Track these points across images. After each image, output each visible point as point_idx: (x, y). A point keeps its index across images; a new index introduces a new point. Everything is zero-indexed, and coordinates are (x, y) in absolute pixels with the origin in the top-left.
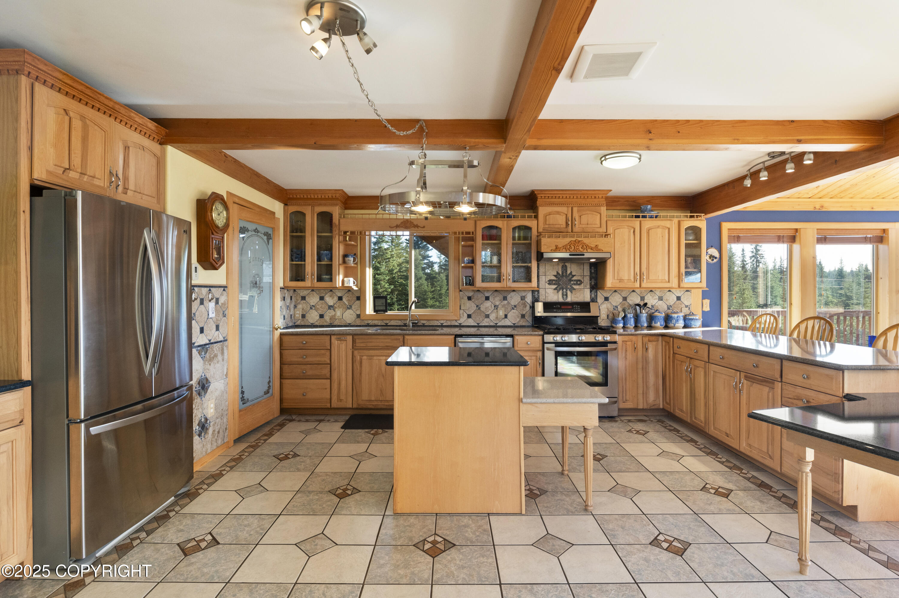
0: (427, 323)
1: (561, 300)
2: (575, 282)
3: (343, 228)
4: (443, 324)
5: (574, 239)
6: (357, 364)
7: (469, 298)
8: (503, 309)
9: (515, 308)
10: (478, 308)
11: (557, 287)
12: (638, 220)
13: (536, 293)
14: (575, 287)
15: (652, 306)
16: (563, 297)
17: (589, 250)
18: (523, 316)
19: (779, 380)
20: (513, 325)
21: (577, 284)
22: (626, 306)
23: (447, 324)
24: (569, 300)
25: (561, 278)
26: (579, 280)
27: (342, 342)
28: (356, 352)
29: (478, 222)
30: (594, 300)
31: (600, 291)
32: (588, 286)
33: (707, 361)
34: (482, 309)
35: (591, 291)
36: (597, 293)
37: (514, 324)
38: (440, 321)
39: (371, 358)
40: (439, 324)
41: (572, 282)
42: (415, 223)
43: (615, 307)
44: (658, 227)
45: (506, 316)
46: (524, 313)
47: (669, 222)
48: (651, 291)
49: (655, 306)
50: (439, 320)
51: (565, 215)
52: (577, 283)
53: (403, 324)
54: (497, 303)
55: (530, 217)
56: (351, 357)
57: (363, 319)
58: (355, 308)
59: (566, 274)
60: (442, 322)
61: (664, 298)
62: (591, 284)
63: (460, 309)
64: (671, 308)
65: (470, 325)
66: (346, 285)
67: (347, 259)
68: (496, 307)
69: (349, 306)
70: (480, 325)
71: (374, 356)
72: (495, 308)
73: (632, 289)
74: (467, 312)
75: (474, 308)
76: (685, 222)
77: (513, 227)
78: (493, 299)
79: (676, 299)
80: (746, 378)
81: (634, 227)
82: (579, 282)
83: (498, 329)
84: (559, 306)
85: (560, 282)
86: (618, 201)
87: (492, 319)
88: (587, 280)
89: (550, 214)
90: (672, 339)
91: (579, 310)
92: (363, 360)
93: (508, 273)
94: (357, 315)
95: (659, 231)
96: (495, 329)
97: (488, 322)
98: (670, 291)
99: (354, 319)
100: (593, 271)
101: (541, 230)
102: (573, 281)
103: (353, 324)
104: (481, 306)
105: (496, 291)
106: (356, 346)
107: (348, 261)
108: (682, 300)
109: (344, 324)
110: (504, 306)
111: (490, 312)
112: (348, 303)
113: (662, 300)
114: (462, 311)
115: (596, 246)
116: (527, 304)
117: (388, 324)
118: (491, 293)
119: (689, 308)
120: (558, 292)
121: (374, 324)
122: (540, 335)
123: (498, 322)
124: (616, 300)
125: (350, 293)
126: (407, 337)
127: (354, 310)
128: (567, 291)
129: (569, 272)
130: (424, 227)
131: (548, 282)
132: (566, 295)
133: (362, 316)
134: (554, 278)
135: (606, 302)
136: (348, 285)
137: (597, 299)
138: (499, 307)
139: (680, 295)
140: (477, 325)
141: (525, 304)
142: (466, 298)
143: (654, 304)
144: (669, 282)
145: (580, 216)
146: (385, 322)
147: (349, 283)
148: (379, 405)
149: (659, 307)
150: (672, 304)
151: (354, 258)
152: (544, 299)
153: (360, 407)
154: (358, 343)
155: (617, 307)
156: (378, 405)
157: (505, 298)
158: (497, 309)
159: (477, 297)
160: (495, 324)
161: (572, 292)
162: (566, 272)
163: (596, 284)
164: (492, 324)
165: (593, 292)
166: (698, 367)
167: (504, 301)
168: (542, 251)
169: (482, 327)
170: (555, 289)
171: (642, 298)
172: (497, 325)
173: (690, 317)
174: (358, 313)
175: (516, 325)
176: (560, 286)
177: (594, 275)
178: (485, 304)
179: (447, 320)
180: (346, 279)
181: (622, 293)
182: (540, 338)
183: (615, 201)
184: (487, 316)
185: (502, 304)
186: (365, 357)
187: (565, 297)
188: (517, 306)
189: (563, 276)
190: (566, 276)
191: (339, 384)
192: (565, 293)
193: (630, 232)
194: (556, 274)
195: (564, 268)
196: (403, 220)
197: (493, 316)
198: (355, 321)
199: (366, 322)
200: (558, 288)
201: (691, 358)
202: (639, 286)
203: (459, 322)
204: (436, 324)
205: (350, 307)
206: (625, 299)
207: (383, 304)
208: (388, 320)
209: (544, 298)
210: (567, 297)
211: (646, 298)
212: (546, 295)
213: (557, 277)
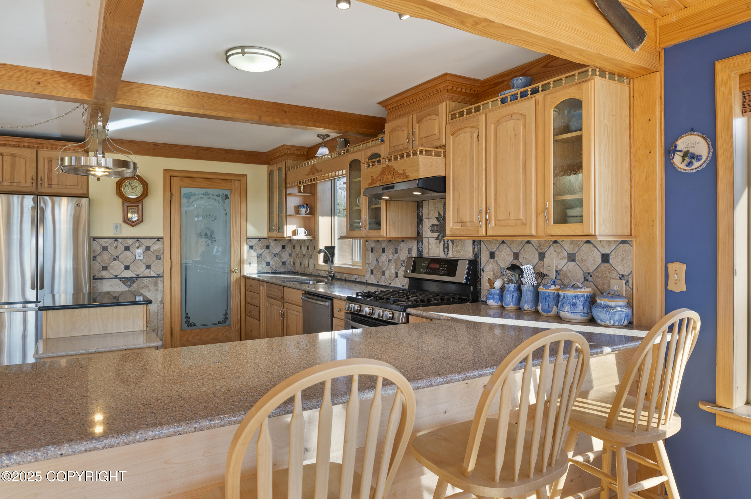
0: (347, 278)
1: (442, 254)
4: (356, 279)
6: (267, 311)
7: (372, 250)
8: (395, 265)
9: (404, 265)
10: (377, 262)
11: (439, 235)
12: (483, 114)
13: (420, 244)
15: (557, 272)
16: (444, 251)
23: (359, 280)
24: (451, 255)
25: (442, 222)
28: (267, 299)
29: (347, 157)
30: (477, 257)
31: (485, 241)
34: (380, 263)
36: (481, 244)
37: (403, 286)
38: (354, 276)
42: (317, 168)
43: (503, 270)
44: (511, 117)
45: (396, 275)
48: (556, 242)
49: (561, 272)
54: (391, 257)
56: (266, 302)
57: (317, 269)
60: (356, 277)
63: (366, 262)
64: (590, 279)
65: (372, 282)
68: (390, 262)
70: (379, 283)
73: (526, 239)
74: (370, 267)
78: (387, 251)
79: (599, 260)
81: (478, 127)
84: (427, 265)
85: (441, 228)
86: (502, 82)
87: (387, 278)
89: (394, 132)
97: (384, 281)
98: (588, 242)
104: (379, 260)
107: (301, 212)
108: (611, 261)
109: (309, 273)
110: (395, 261)
111: (385, 268)
112: (311, 252)
113: (573, 260)
114: (367, 266)
118: (386, 243)
119: (628, 281)
120: (440, 243)
123: (391, 282)
124: (505, 256)
127: (313, 260)
128: (448, 241)
130: (321, 171)
131: (430, 228)
132: (448, 248)
134: (436, 222)
135: (492, 260)
137: (480, 255)
138: (392, 261)
139: (608, 252)
140: (377, 283)
142: (370, 249)
143: (560, 268)
149: (569, 275)
150: (592, 269)
152: (427, 253)
157: (396, 251)
159: (377, 248)
161: (453, 244)
164: (387, 284)
165: (476, 244)
167: (395, 255)
169: (380, 286)
170: (437, 238)
171: (542, 256)
172: (391, 285)
174: (315, 263)
176: (442, 234)
178: (382, 258)
179: (359, 275)
181: (512, 246)
183: (498, 82)
184: (384, 273)
185: (394, 258)
187: (446, 250)
188: (405, 262)
189: (444, 218)
191: (262, 327)
192: (446, 245)
193: (472, 136)
194: (437, 216)
197: (387, 274)
199: (318, 272)
200: (440, 238)
203: (366, 278)
204: (352, 279)
205: (311, 257)
206: (516, 256)
209: (427, 251)
210: (448, 251)
211: (547, 255)
212: (429, 248)
213: (438, 221)
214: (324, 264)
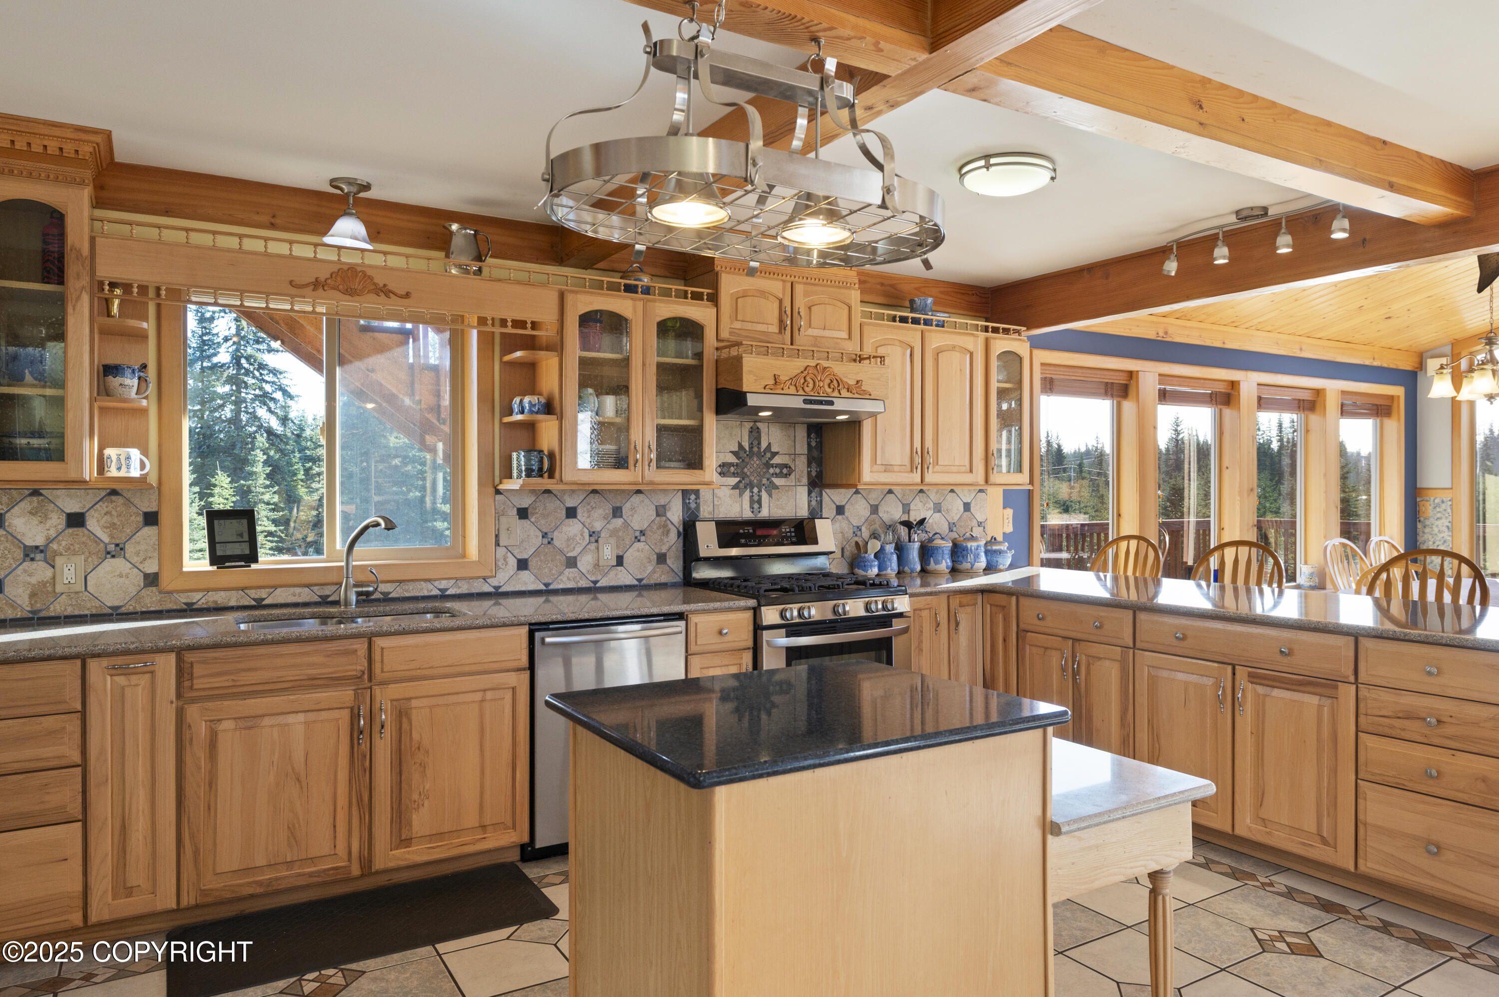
0: (396, 592)
1: (748, 514)
2: (778, 471)
3: (106, 271)
4: (447, 590)
5: (812, 363)
6: (197, 754)
7: (523, 513)
8: (613, 541)
9: (643, 538)
10: (546, 541)
11: (740, 482)
12: (916, 330)
13: (693, 497)
14: (777, 481)
16: (752, 507)
17: (844, 393)
18: (661, 558)
19: (1352, 679)
20: (636, 583)
21: (780, 475)
22: (877, 526)
23: (459, 591)
24: (765, 514)
25: (747, 460)
26: (786, 466)
27: (134, 679)
28: (193, 712)
29: (570, 299)
30: (815, 513)
31: (828, 491)
32: (805, 481)
33: (1132, 646)
34: (556, 542)
35: (810, 493)
36: (821, 495)
37: (640, 580)
38: (436, 583)
39: (250, 724)
40: (435, 592)
41: (771, 471)
42: (380, 280)
43: (855, 529)
44: (953, 348)
45: (620, 561)
46: (664, 551)
47: (971, 339)
48: (922, 491)
49: (928, 525)
50: (435, 580)
51: (778, 302)
52: (781, 472)
53: (316, 599)
54: (598, 526)
55: (697, 297)
56: (172, 729)
57: (170, 587)
58: (138, 554)
59: (759, 448)
60: (443, 584)
61: (944, 507)
62: (809, 473)
63: (497, 544)
64: (954, 529)
65: (523, 589)
66: (113, 472)
67: (114, 382)
68: (594, 536)
69: (111, 548)
70: (551, 587)
71: (263, 716)
72: (593, 539)
73: (888, 487)
74: (515, 553)
75: (536, 540)
76: (997, 341)
77: (659, 319)
78: (586, 515)
79: (962, 509)
80: (1254, 678)
81: (913, 344)
82: (786, 471)
83: (599, 596)
84: (751, 531)
85: (746, 470)
87: (584, 571)
88: (801, 465)
89: (745, 295)
90: (1014, 599)
91: (794, 539)
92: (220, 736)
93: (647, 444)
94: (146, 576)
95: (956, 356)
96: (592, 596)
97: (574, 578)
98: (952, 491)
99: (133, 591)
100: (813, 444)
101: (724, 334)
102: (772, 466)
103: (131, 609)
104: (556, 533)
105: (595, 492)
106: (191, 688)
107: (121, 390)
108: (972, 510)
109: (94, 612)
110: (614, 533)
111: (578, 549)
112: (112, 536)
113: (939, 511)
114: (501, 551)
115: (858, 382)
116: (670, 526)
117: (265, 602)
118: (582, 497)
119: (985, 528)
120: (741, 495)
121: (212, 605)
122: (747, 609)
123: (599, 578)
124: (858, 511)
125: (119, 500)
126: (380, 642)
127: (135, 560)
128: (760, 491)
129: (764, 445)
130: (407, 295)
131: (719, 470)
132: (759, 502)
133: (166, 582)
134: (732, 459)
135: (840, 517)
136: (123, 474)
137: (821, 511)
138: (603, 535)
139: (970, 501)
140: (544, 588)
141: (665, 526)
142: (515, 512)
144: (971, 471)
145: (810, 308)
146: (254, 594)
147: (128, 466)
148: (285, 877)
149: (939, 527)
150: (957, 519)
151: (139, 378)
152: (710, 513)
153: (210, 899)
154: (200, 677)
155: (859, 528)
156: (277, 879)
157: (617, 512)
158: (597, 541)
159: (545, 508)
160: (592, 582)
161: (770, 495)
162: (759, 444)
163: (820, 475)
164: (583, 583)
165: (813, 495)
166: (1100, 659)
167: (615, 520)
168: (745, 389)
169: (556, 592)
170: (735, 487)
171: (906, 509)
172: (598, 585)
173: (994, 548)
174: (151, 567)
175: (644, 582)
176: (747, 481)
177: (815, 453)
178: (565, 529)
179: (457, 579)
180: (110, 452)
181: (870, 497)
182: (749, 615)
184: (572, 563)
185: (611, 527)
186: (228, 725)
187: (756, 506)
188: (648, 533)
189: (751, 454)
190: (760, 455)
191: (124, 830)
192: (756, 498)
193: (904, 354)
194: (736, 449)
195: (755, 434)
196: (339, 266)
197: (585, 563)
198: (137, 597)
199: (183, 599)
200: (741, 485)
201: (1075, 640)
202: (919, 480)
203: (494, 582)
204: (426, 593)
205: (118, 550)
206: (875, 509)
207: (241, 535)
208: (264, 587)
209: (711, 509)
210: (760, 507)
211: (912, 507)
212: (716, 503)
213: (738, 458)
214: (215, 568)
